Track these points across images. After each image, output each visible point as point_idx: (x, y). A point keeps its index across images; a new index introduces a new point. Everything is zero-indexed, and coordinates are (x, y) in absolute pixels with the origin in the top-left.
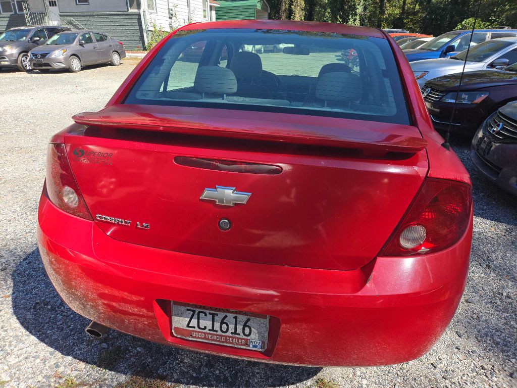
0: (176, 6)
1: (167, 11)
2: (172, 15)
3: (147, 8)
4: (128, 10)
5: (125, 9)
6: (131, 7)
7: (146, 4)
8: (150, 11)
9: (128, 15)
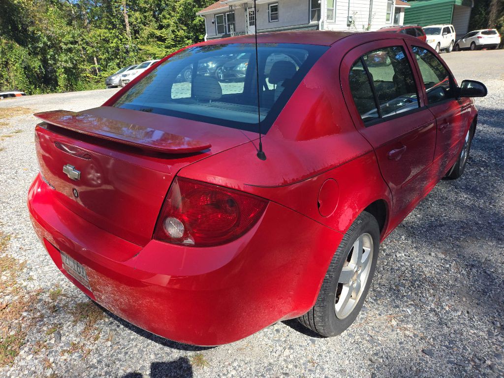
0: (355, 13)
1: (346, 19)
2: (351, 22)
3: (326, 18)
4: (309, 22)
5: (307, 22)
6: (312, 20)
7: (326, 15)
8: (328, 21)
9: (310, 27)
